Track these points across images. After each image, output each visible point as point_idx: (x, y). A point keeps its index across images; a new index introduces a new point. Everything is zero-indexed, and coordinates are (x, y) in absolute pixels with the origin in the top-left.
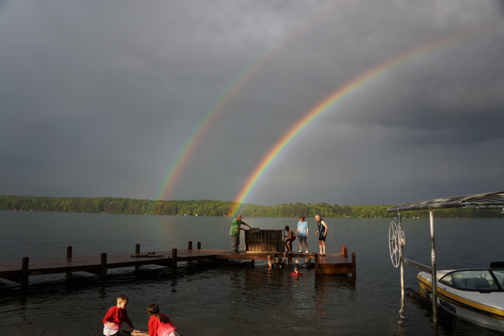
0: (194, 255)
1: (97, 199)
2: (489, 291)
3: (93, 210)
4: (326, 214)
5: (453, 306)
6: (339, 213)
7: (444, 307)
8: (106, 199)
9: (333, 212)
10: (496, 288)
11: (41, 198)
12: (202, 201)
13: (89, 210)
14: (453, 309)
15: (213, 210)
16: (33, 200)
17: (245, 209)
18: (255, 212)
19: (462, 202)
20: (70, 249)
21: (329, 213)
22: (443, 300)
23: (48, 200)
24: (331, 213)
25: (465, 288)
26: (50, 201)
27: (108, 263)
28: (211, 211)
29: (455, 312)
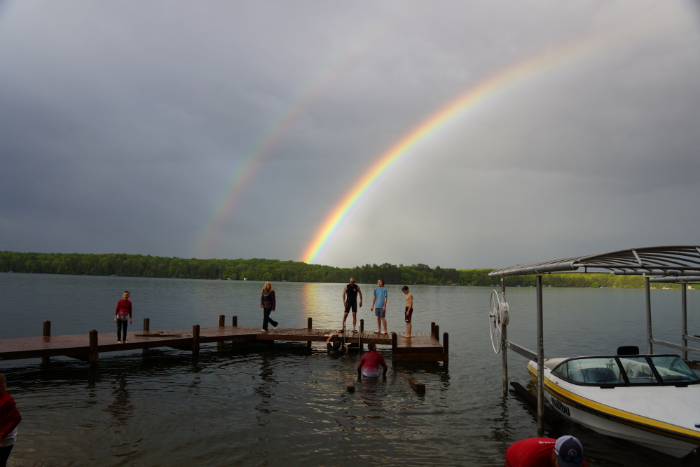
0: (226, 334)
1: (105, 255)
2: (612, 386)
3: (101, 272)
4: (425, 280)
5: (567, 406)
6: (443, 279)
7: (556, 408)
8: (118, 256)
9: (435, 277)
10: (623, 381)
11: (25, 254)
12: (253, 259)
13: (94, 271)
14: (566, 410)
15: (267, 273)
16: (14, 256)
17: (312, 271)
18: (326, 275)
19: (574, 263)
20: (47, 326)
21: (429, 279)
22: (555, 399)
23: (34, 257)
24: (431, 279)
25: (583, 381)
26: (37, 259)
27: (99, 344)
28: (265, 275)
29: (569, 414)
